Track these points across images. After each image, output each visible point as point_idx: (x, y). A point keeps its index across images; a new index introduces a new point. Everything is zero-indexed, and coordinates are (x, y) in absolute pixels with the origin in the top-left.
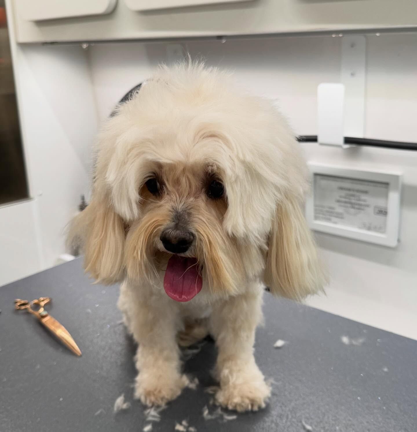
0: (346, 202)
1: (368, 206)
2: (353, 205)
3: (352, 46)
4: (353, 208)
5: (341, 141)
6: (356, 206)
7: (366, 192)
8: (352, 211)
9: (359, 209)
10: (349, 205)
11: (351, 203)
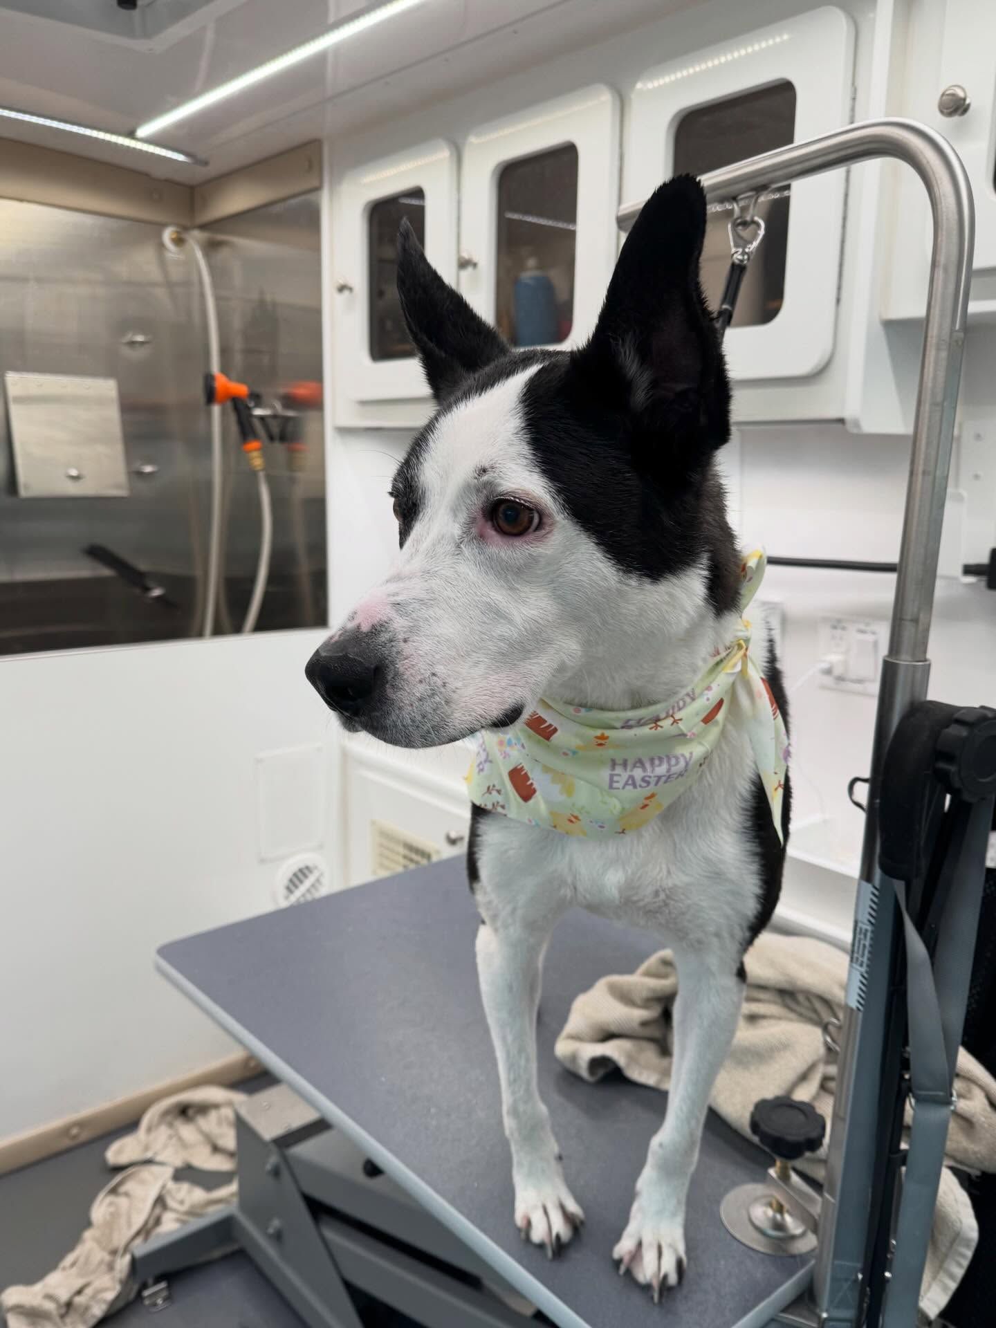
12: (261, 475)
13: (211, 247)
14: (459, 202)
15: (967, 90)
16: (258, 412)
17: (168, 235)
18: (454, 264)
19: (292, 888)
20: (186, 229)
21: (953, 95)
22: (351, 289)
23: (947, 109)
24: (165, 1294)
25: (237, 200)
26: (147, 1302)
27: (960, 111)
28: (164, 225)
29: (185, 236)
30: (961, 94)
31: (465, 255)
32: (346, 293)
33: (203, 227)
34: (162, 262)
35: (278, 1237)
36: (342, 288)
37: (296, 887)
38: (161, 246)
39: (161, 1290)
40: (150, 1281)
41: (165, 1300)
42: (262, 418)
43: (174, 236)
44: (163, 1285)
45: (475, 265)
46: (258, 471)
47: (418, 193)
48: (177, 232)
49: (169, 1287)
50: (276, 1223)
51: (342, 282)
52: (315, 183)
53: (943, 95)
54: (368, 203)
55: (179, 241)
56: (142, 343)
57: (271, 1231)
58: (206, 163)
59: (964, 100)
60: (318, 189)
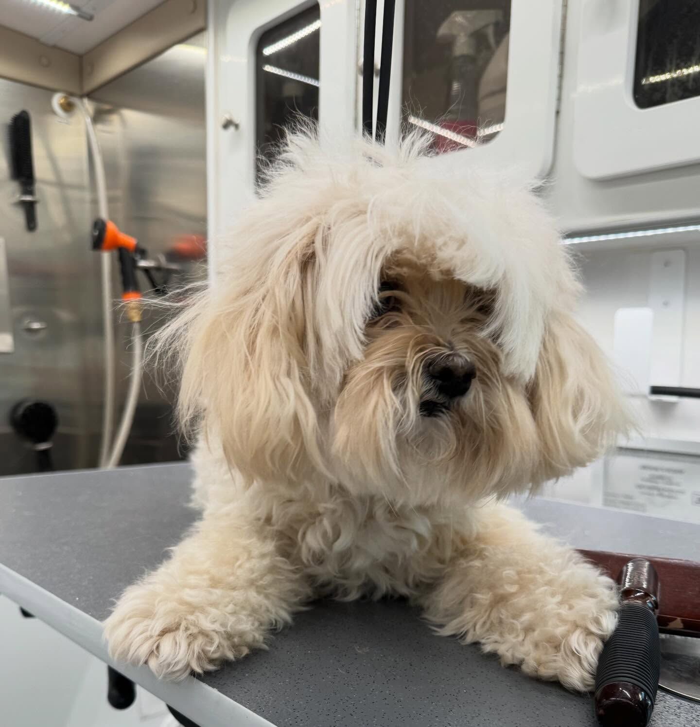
0: (650, 488)
1: (682, 492)
2: (661, 492)
3: (667, 264)
4: (661, 495)
5: (647, 390)
6: (666, 493)
7: (680, 472)
8: (659, 500)
9: (669, 497)
10: (655, 492)
11: (658, 489)
12: (136, 327)
13: (99, 115)
16: (143, 263)
17: (57, 100)
20: (74, 95)
22: (237, 126)
28: (54, 91)
29: (74, 100)
32: (232, 129)
33: (90, 95)
36: (227, 124)
38: (50, 110)
42: (146, 270)
43: (62, 101)
46: (134, 322)
48: (65, 98)
51: (227, 117)
52: (200, 25)
55: (68, 105)
60: (203, 29)
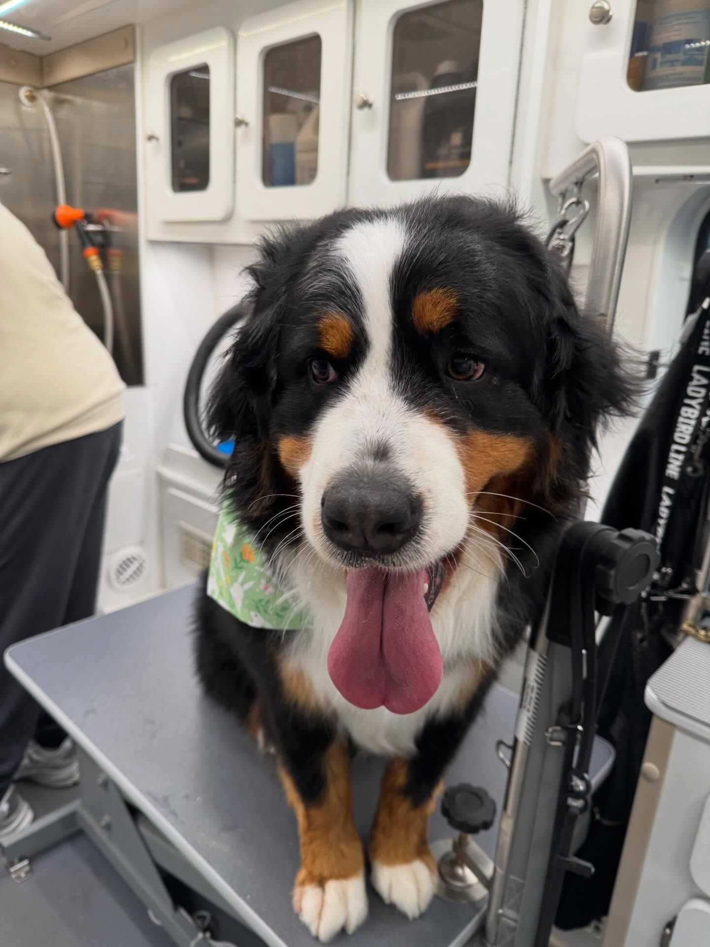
12: (100, 274)
13: (57, 103)
14: (235, 76)
15: (611, 5)
16: (90, 228)
18: (231, 124)
19: (121, 570)
20: (37, 89)
21: (601, 8)
22: (157, 139)
23: (595, 18)
24: (27, 868)
25: (73, 69)
26: (14, 876)
27: (605, 20)
28: (21, 85)
29: (37, 94)
30: (606, 7)
31: (239, 117)
32: (154, 142)
33: (50, 88)
34: (19, 114)
35: (108, 827)
36: (151, 138)
37: (125, 570)
38: (18, 100)
39: (24, 866)
40: (16, 860)
41: (27, 873)
42: (93, 233)
43: (28, 93)
44: (26, 862)
45: (247, 124)
47: (204, 69)
48: (31, 91)
49: (30, 864)
50: (107, 818)
51: (150, 133)
52: (130, 58)
53: (593, 7)
54: (170, 74)
55: (32, 98)
56: (5, 174)
57: (103, 823)
58: (49, 39)
59: (608, 11)
60: (133, 62)
